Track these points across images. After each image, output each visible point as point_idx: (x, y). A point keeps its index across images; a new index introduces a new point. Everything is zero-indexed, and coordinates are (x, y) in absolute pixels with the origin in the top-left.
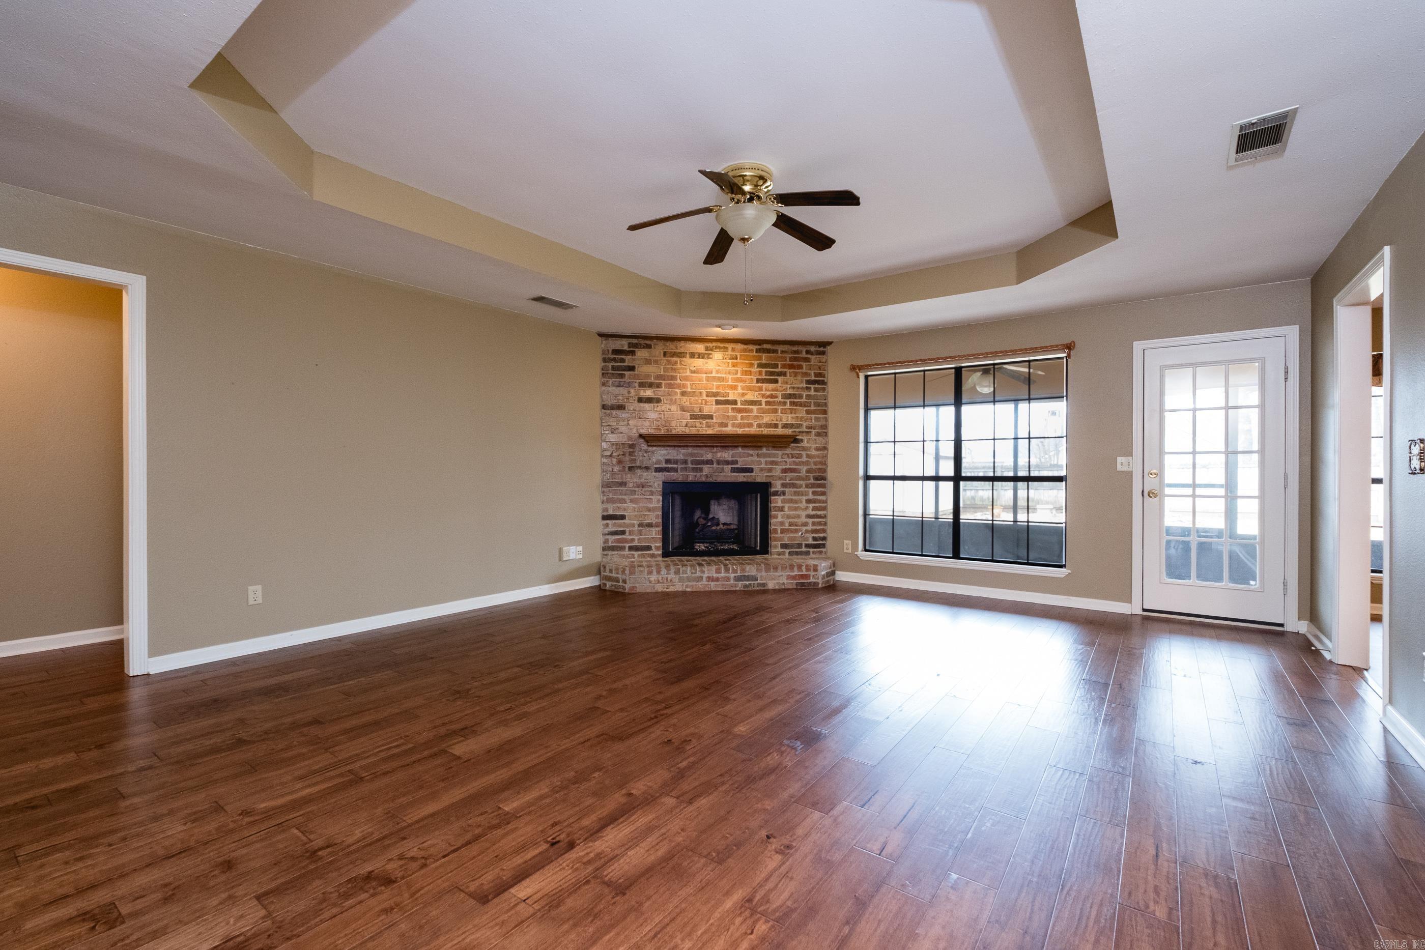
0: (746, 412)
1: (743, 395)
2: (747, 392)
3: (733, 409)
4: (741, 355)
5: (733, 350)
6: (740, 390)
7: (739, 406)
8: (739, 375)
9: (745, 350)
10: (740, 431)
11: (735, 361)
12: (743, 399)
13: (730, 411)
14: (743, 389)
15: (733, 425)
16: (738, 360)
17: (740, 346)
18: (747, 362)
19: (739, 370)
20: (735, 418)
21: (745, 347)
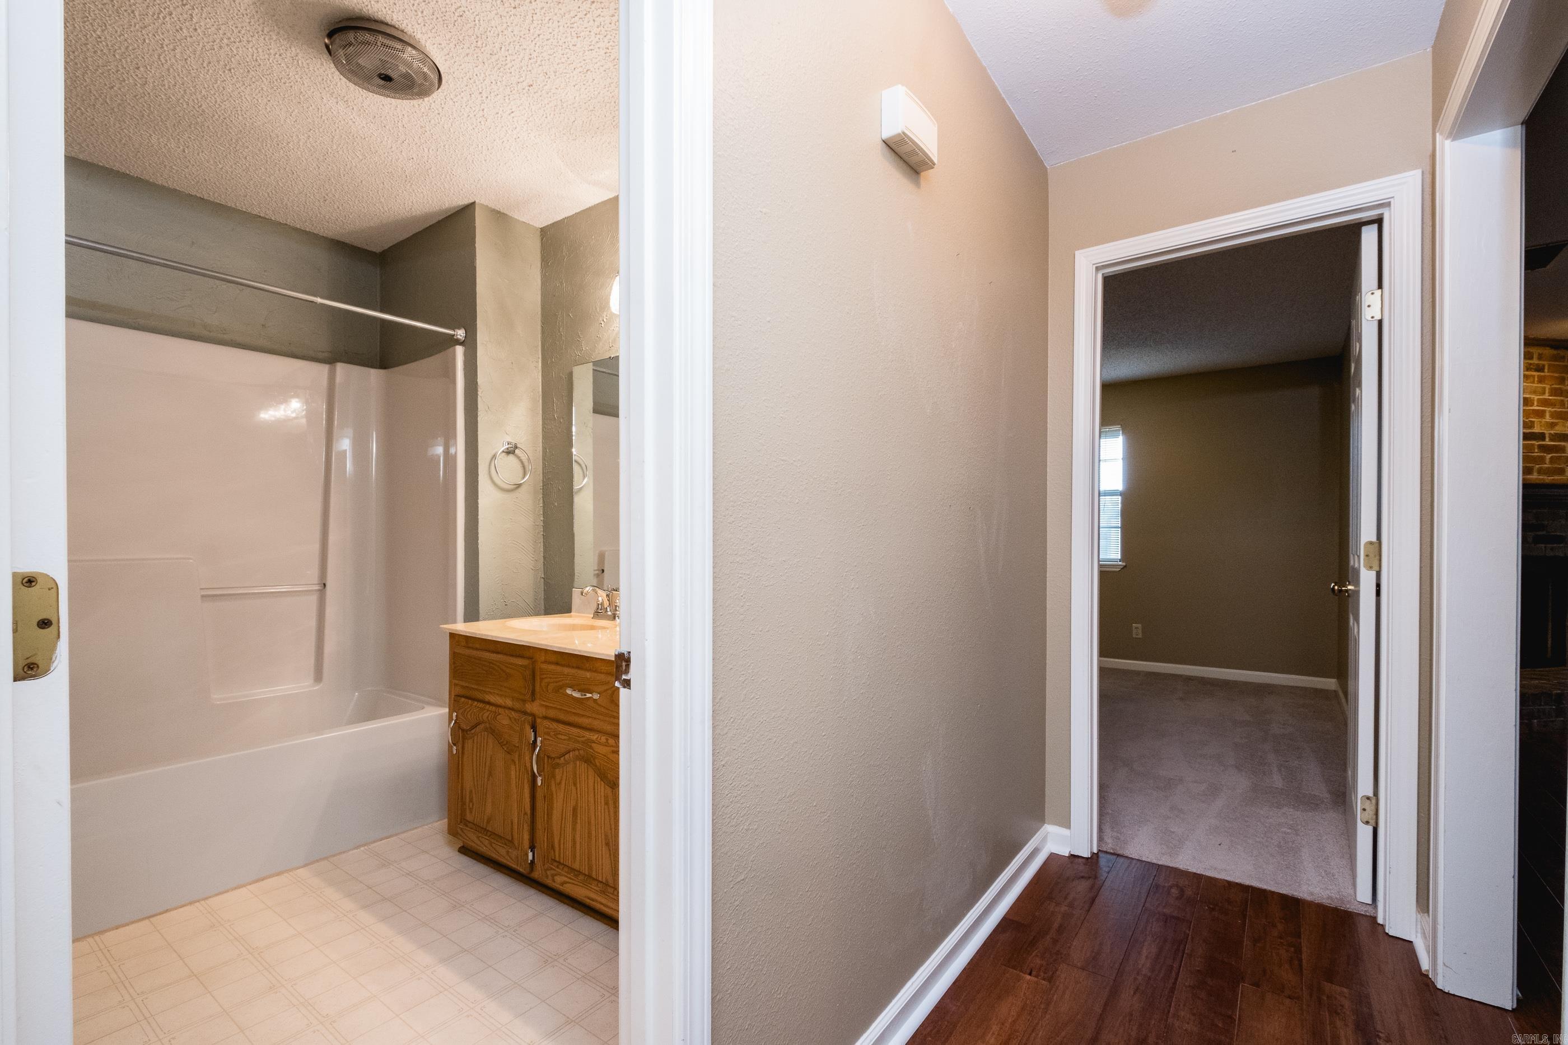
0: (1557, 452)
1: (1553, 425)
2: (1557, 421)
3: (1540, 447)
4: (1549, 365)
5: (1540, 357)
6: (1548, 418)
7: (1548, 442)
8: (1546, 396)
9: (1555, 358)
10: (1548, 479)
11: (1542, 374)
12: (1552, 432)
13: (1536, 451)
14: (1552, 416)
15: (1540, 471)
16: (1546, 373)
17: (1548, 352)
18: (1556, 375)
19: (1548, 387)
20: (1542, 460)
21: (1555, 352)
